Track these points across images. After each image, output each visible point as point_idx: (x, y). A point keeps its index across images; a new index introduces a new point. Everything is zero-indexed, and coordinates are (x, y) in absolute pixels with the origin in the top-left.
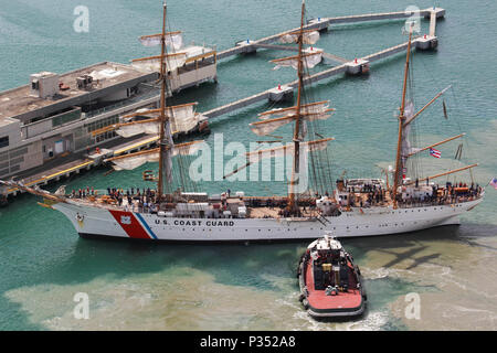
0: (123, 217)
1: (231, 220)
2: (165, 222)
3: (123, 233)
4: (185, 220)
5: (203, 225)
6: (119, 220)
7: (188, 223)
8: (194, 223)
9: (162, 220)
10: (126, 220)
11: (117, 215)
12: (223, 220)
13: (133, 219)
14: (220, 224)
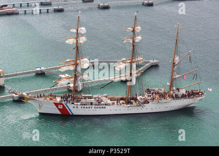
0: (59, 106)
1: (105, 106)
2: (77, 107)
3: (59, 112)
4: (86, 106)
5: (93, 108)
6: (57, 106)
7: (87, 108)
8: (89, 108)
9: (76, 106)
10: (61, 107)
11: (57, 105)
12: (101, 106)
13: (64, 106)
14: (100, 108)
